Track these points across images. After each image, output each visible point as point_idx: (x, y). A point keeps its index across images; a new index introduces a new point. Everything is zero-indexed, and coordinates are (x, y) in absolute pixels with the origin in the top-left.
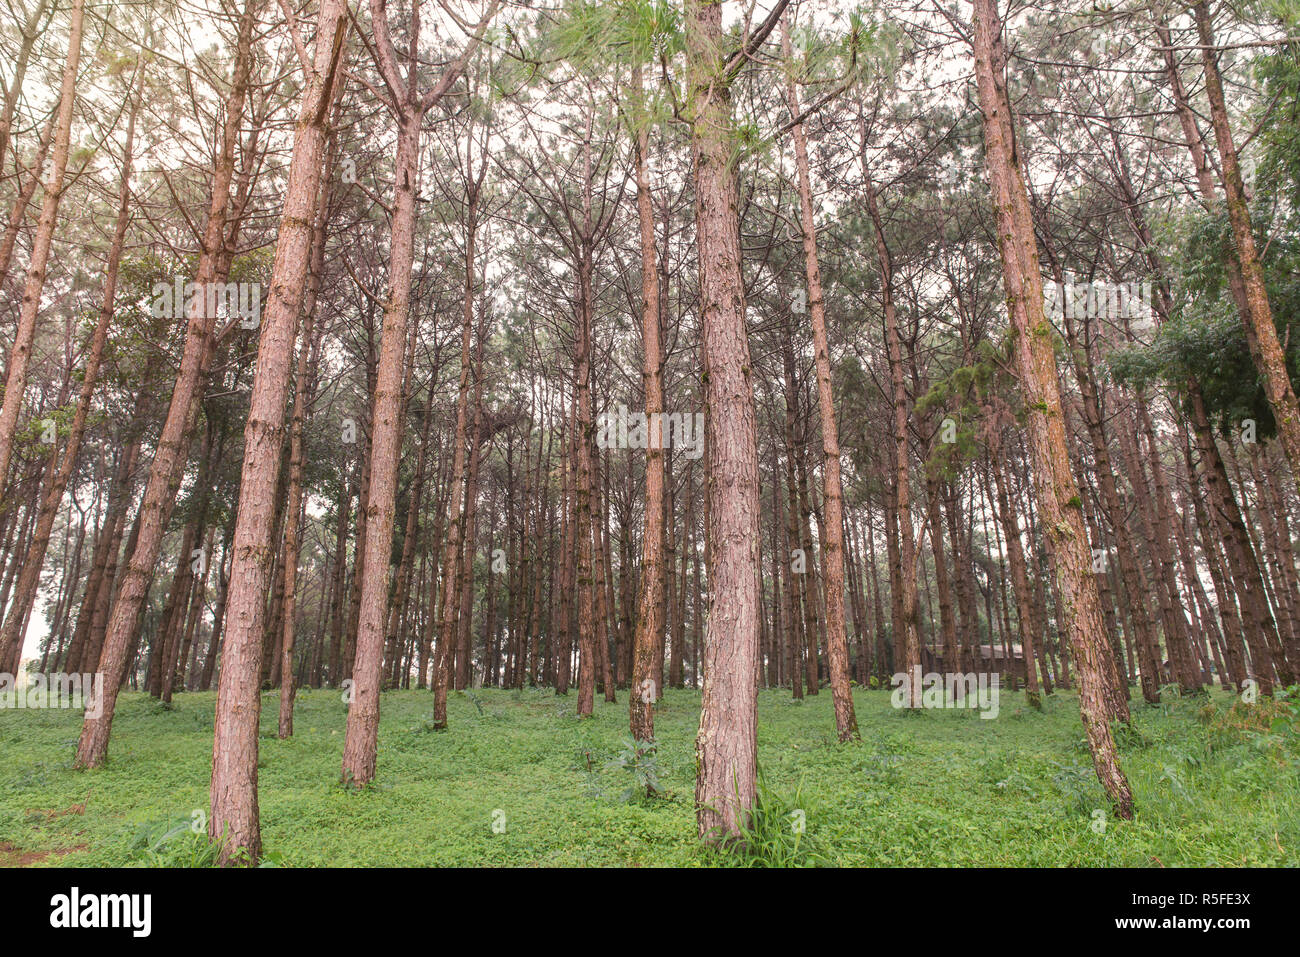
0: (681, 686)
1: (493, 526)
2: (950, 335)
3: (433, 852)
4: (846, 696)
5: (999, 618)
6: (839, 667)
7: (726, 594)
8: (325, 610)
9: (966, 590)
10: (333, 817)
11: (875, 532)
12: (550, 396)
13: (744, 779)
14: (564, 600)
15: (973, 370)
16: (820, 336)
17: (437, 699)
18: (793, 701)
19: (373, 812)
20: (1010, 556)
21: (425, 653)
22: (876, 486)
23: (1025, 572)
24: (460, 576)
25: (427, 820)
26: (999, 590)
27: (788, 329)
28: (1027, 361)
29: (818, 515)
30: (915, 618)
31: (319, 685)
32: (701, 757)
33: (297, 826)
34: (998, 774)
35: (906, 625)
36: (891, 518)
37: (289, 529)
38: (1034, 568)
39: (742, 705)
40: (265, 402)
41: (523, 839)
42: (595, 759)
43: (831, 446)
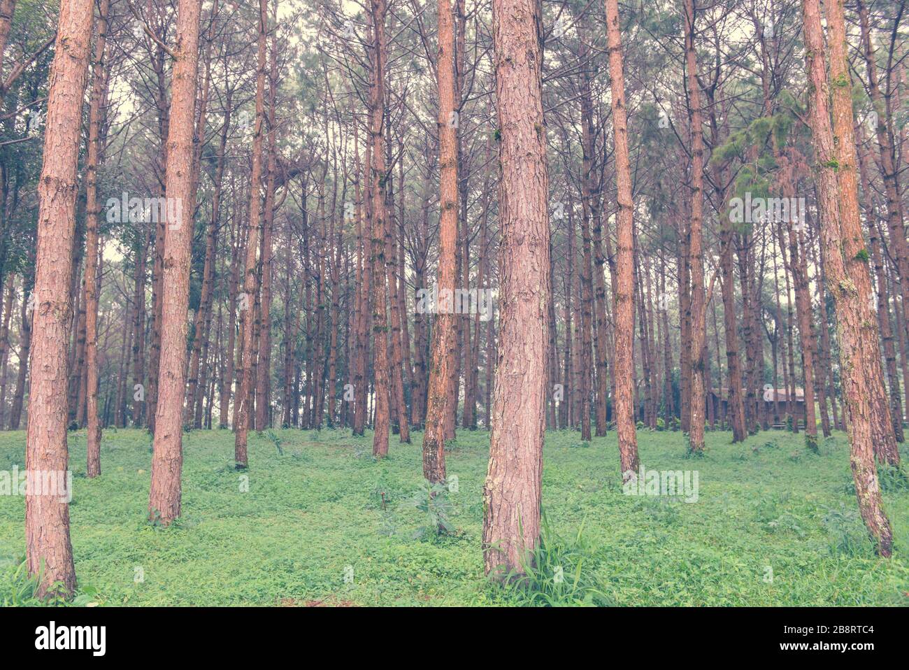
0: (474, 428)
1: (289, 272)
2: (751, 81)
3: (238, 584)
4: (631, 441)
5: (784, 364)
6: (625, 413)
7: (515, 350)
8: (126, 353)
9: (754, 337)
10: (142, 552)
11: (667, 279)
12: (344, 143)
13: (529, 522)
14: (359, 346)
15: (771, 121)
16: (618, 84)
17: (237, 441)
18: (581, 443)
19: (180, 547)
20: (797, 304)
21: (225, 395)
22: (671, 233)
23: (811, 320)
24: (257, 322)
25: (231, 554)
26: (785, 337)
27: (586, 76)
28: (821, 118)
29: (612, 263)
30: (701, 366)
31: (125, 425)
32: (488, 502)
33: (109, 560)
34: (770, 514)
35: (693, 371)
36: (684, 266)
37: (88, 277)
38: (821, 315)
39: (528, 455)
40: (57, 158)
41: (321, 573)
42: (390, 498)
43: (625, 197)
